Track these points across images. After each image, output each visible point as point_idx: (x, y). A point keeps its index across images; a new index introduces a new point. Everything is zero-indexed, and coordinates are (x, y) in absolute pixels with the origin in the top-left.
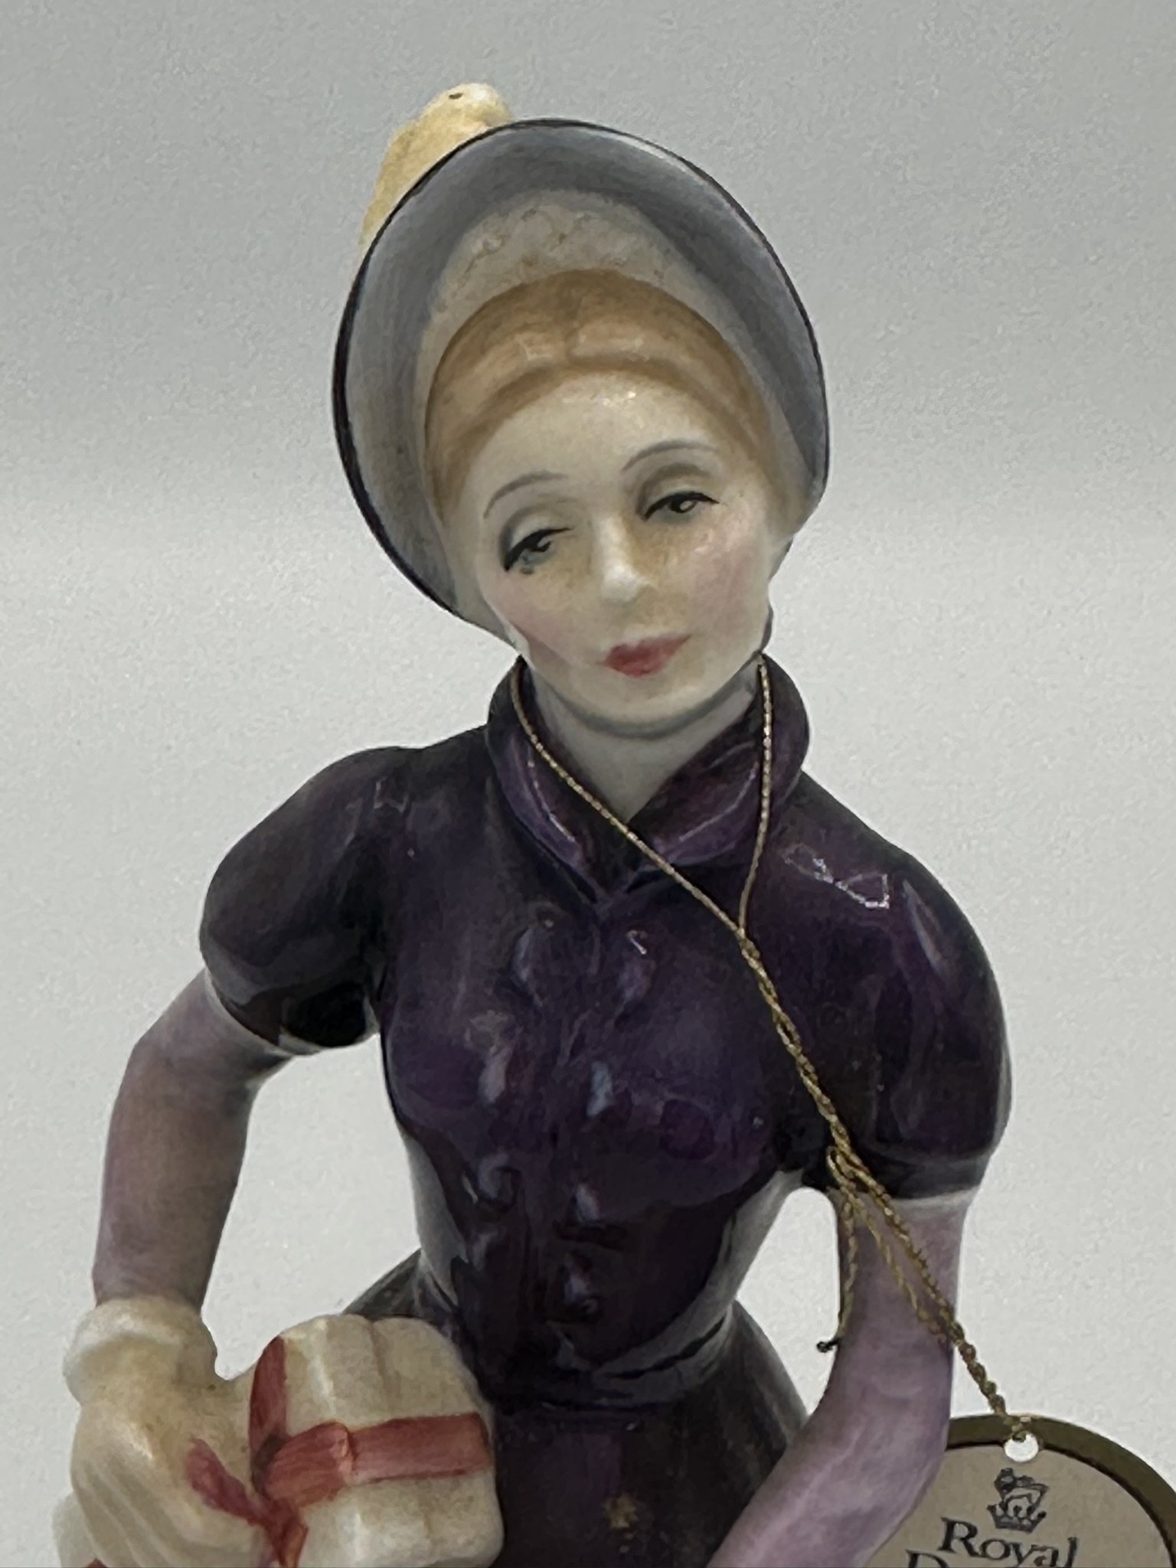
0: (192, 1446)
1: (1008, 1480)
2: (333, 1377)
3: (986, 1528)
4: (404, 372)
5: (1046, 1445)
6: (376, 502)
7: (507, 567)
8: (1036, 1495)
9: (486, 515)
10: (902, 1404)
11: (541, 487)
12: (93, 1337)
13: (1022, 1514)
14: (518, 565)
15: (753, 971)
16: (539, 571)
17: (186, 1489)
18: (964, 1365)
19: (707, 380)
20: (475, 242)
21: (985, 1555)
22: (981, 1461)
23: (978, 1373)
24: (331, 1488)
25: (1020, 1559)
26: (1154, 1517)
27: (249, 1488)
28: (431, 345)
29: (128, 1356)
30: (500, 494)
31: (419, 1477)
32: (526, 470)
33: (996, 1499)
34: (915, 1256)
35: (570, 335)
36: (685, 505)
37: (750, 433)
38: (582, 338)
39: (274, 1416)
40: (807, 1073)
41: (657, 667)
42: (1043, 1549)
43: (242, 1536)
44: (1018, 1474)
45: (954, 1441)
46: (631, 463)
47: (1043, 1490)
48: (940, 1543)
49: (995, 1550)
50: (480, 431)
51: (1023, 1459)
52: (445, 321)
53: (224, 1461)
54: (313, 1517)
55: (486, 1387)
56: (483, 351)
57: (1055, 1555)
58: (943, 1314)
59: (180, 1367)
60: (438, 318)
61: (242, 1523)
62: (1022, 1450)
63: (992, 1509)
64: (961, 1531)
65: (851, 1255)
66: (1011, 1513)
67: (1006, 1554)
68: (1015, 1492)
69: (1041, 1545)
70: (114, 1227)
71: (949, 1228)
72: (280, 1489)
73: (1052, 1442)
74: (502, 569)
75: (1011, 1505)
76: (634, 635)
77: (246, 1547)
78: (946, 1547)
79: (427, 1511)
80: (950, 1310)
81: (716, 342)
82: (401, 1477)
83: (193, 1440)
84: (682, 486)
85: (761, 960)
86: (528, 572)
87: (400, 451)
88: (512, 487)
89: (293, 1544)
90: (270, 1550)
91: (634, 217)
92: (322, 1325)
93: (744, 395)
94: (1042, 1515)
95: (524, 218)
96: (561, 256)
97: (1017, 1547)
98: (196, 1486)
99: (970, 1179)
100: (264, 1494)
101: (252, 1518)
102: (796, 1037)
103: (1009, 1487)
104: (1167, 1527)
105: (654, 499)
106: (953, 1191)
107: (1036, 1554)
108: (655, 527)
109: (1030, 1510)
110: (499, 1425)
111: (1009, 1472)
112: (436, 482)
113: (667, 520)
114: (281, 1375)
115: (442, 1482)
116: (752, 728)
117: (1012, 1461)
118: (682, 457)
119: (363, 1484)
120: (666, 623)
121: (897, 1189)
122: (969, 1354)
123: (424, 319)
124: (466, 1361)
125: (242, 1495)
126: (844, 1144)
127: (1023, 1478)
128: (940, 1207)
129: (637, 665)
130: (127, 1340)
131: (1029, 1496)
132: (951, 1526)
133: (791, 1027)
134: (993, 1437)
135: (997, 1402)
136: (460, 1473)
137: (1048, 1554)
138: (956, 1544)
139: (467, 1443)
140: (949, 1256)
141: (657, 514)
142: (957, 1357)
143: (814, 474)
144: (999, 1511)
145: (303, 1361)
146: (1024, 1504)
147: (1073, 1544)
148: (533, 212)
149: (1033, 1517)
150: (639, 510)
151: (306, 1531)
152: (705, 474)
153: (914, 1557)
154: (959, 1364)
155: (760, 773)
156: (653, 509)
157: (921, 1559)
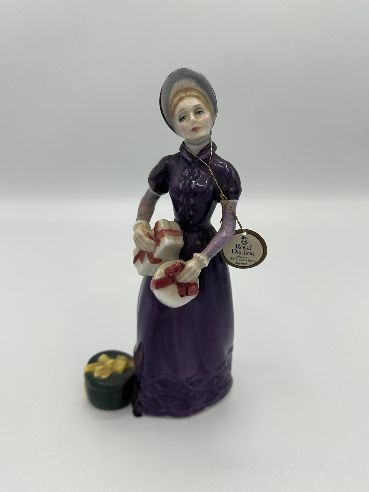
0: (147, 233)
1: (243, 238)
2: (163, 225)
3: (241, 245)
4: (168, 101)
5: (247, 233)
6: (165, 116)
7: (180, 122)
8: (246, 240)
9: (177, 115)
10: (229, 225)
11: (183, 110)
12: (136, 224)
13: (245, 242)
14: (181, 121)
15: (210, 171)
16: (184, 121)
17: (146, 237)
18: (237, 222)
19: (202, 98)
20: (176, 85)
21: (241, 249)
22: (239, 236)
23: (239, 222)
24: (163, 236)
25: (245, 249)
26: (260, 241)
27: (154, 238)
28: (171, 97)
29: (140, 224)
30: (179, 112)
31: (174, 235)
32: (181, 109)
33: (242, 240)
34: (231, 206)
35: (186, 93)
36: (200, 113)
37: (208, 106)
38: (188, 94)
39: (157, 230)
40: (217, 184)
41: (198, 130)
42: (247, 247)
43: (153, 242)
44: (244, 237)
45: (236, 233)
46: (194, 107)
47: (247, 239)
48: (236, 247)
49: (242, 248)
50: (176, 106)
51: (245, 235)
52: (172, 94)
53: (151, 235)
54: (161, 240)
55: (182, 229)
56: (177, 96)
57: (249, 247)
58: (234, 214)
59: (146, 226)
60: (171, 94)
61: (153, 241)
62: (244, 234)
63: (241, 242)
64: (238, 245)
65: (223, 207)
66: (244, 242)
67: (243, 248)
68: (244, 239)
69: (247, 246)
70: (139, 214)
71: (235, 204)
72: (157, 237)
73: (248, 232)
74: (179, 122)
75: (244, 241)
76: (195, 126)
77: (154, 244)
78: (236, 248)
79: (175, 239)
80: (235, 214)
81: (204, 95)
82: (171, 235)
83: (147, 232)
84: (200, 110)
85: (211, 170)
86: (182, 122)
87: (168, 111)
88: (180, 111)
89: (159, 243)
90: (157, 244)
91: (193, 81)
92: (162, 220)
93: (207, 101)
94: (247, 242)
95: (181, 82)
96: (185, 86)
97: (244, 247)
98: (148, 237)
99: (237, 198)
100: (156, 238)
101: (154, 240)
102: (216, 179)
103: (243, 239)
104: (262, 243)
105: (197, 112)
106: (235, 199)
107: (247, 248)
108: (197, 115)
109: (246, 242)
110: (183, 233)
111: (243, 237)
112: (172, 114)
113: (198, 114)
114: (158, 225)
115: (177, 236)
116: (210, 145)
117: (243, 235)
118: (200, 106)
119: (167, 235)
120: (198, 125)
121: (229, 199)
122: (237, 220)
123: (170, 94)
124: (179, 226)
125: (153, 238)
126: (222, 192)
127: (245, 237)
128: (233, 201)
129: (195, 130)
130: (140, 223)
131: (245, 240)
132: (237, 244)
133: (215, 178)
134: (241, 232)
135: (241, 227)
136: (178, 236)
137: (248, 247)
138: (238, 247)
139: (180, 233)
140: (235, 208)
141: (197, 114)
142: (236, 220)
143: (216, 111)
144: (242, 242)
145: (160, 223)
146: (245, 241)
147: (251, 246)
148: (182, 81)
149: (246, 243)
150: (195, 113)
151: (161, 241)
152: (203, 109)
153: (233, 249)
154: (237, 221)
155: (211, 150)
156: (197, 113)
157: (233, 250)
